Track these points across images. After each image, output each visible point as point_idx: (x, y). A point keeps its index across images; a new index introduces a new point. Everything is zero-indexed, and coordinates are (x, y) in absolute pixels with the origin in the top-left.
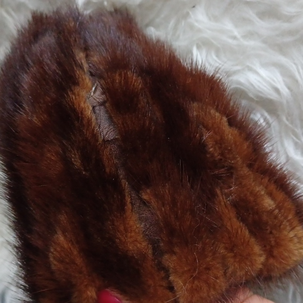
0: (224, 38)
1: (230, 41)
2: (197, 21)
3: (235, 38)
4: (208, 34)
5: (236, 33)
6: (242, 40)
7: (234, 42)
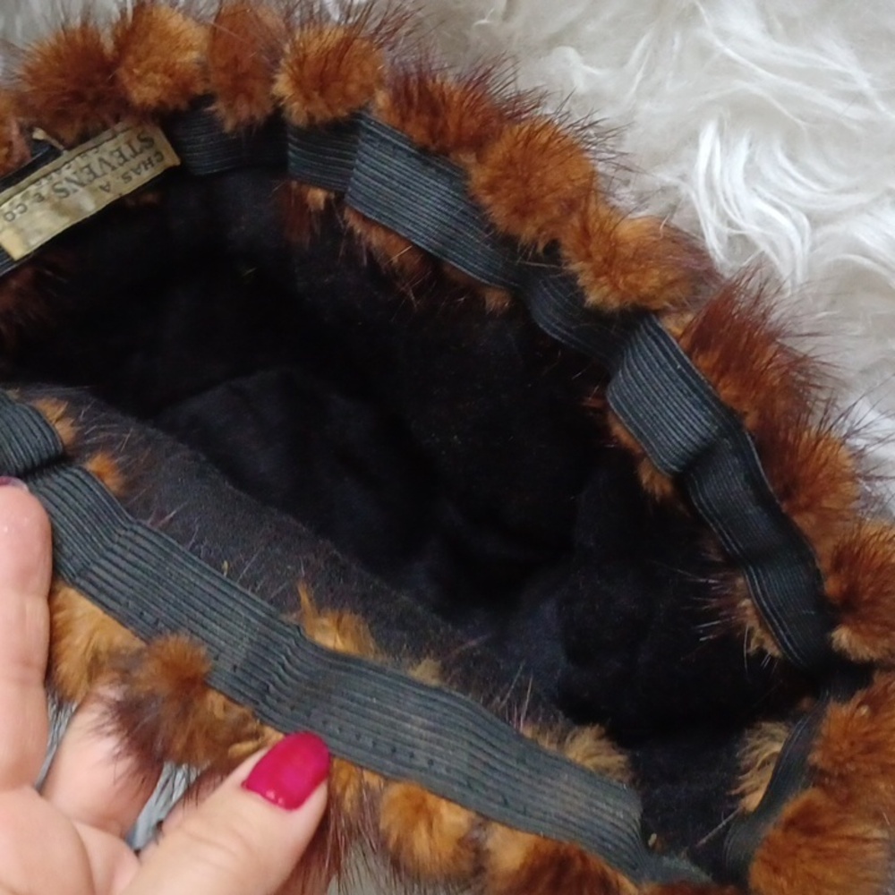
0: (820, 98)
1: (839, 107)
2: (724, 35)
3: (858, 98)
4: (762, 85)
5: (863, 82)
6: (882, 107)
7: (855, 112)
